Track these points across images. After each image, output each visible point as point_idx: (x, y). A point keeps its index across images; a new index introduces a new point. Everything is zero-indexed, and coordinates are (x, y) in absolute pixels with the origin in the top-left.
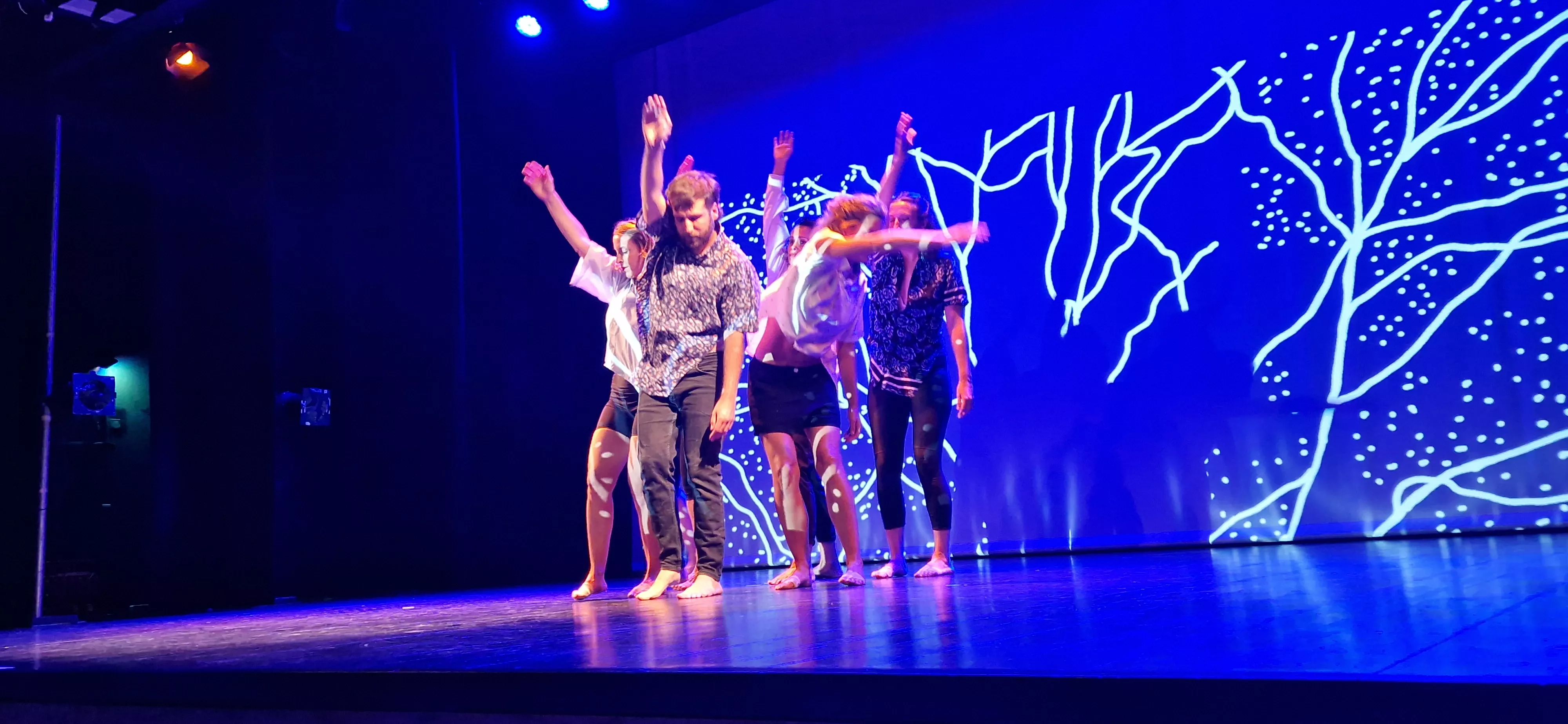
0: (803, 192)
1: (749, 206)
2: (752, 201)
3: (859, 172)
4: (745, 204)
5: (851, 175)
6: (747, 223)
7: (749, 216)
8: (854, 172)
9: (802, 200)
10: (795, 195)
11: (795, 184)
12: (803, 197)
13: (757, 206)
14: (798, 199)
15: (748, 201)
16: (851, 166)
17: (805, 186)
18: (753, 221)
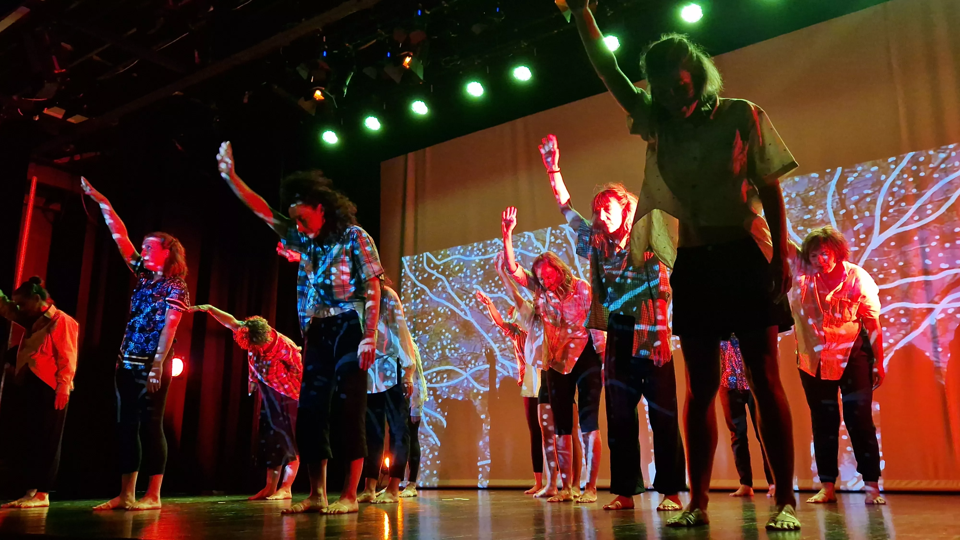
0: (494, 247)
1: (459, 253)
2: (462, 251)
3: (529, 237)
4: (457, 252)
5: (524, 238)
6: (458, 264)
7: (459, 260)
8: (526, 236)
9: (493, 252)
10: (489, 249)
11: (489, 242)
12: (494, 250)
13: (464, 254)
14: (490, 251)
15: (459, 251)
16: (525, 233)
17: (495, 243)
18: (462, 263)
